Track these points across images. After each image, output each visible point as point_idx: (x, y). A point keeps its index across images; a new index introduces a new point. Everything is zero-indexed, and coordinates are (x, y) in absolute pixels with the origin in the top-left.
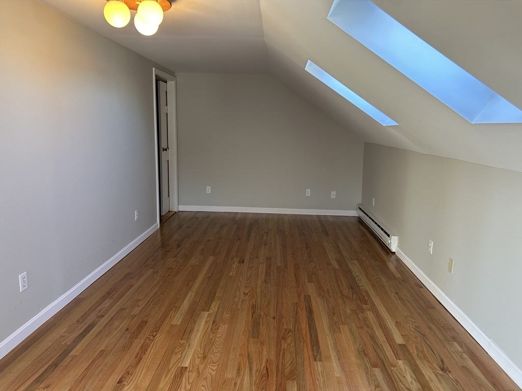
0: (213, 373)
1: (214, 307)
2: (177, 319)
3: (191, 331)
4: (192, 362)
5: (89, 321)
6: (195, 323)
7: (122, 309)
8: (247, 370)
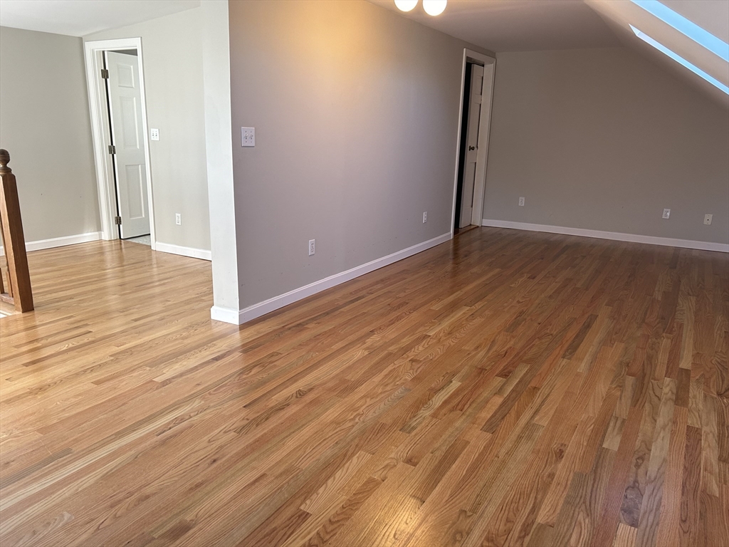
0: (452, 344)
1: (478, 306)
2: (437, 307)
3: (446, 316)
4: (436, 335)
5: (360, 294)
6: (452, 312)
7: (389, 292)
8: (486, 349)
